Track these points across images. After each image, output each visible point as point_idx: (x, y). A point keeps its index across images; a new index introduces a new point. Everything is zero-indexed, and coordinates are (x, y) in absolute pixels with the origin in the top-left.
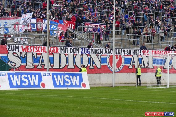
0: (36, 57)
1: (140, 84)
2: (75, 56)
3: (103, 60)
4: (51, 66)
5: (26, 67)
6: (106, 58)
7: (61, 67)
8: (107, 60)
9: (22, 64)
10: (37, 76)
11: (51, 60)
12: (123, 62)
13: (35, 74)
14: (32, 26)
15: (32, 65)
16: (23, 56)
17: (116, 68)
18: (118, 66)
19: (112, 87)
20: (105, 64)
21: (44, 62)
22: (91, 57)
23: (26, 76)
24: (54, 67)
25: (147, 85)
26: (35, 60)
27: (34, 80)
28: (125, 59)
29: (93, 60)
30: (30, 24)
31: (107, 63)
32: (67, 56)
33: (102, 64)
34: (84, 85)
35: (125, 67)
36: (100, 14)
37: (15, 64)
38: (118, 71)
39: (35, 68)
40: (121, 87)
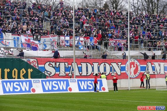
0: (67, 67)
1: (149, 87)
2: (99, 66)
3: (122, 69)
4: (80, 74)
5: (60, 75)
6: (125, 67)
7: (88, 75)
8: (126, 68)
9: (56, 73)
10: (65, 82)
11: (80, 69)
12: (139, 70)
13: (63, 81)
14: (66, 42)
15: (64, 73)
16: (57, 67)
17: (133, 75)
18: (135, 73)
19: (128, 90)
20: (124, 72)
21: (73, 71)
22: (112, 66)
23: (56, 82)
24: (82, 75)
25: (157, 88)
26: (67, 69)
27: (62, 86)
28: (141, 67)
29: (114, 68)
30: (64, 41)
31: (126, 70)
32: (92, 66)
33: (122, 72)
34: (104, 89)
35: (140, 73)
36: (122, 31)
37: (50, 73)
38: (135, 77)
39: (67, 76)
40: (135, 90)
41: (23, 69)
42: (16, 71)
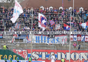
5: (42, 59)
15: (45, 58)
16: (40, 54)
24: (57, 59)
41: (11, 55)
42: (6, 56)
